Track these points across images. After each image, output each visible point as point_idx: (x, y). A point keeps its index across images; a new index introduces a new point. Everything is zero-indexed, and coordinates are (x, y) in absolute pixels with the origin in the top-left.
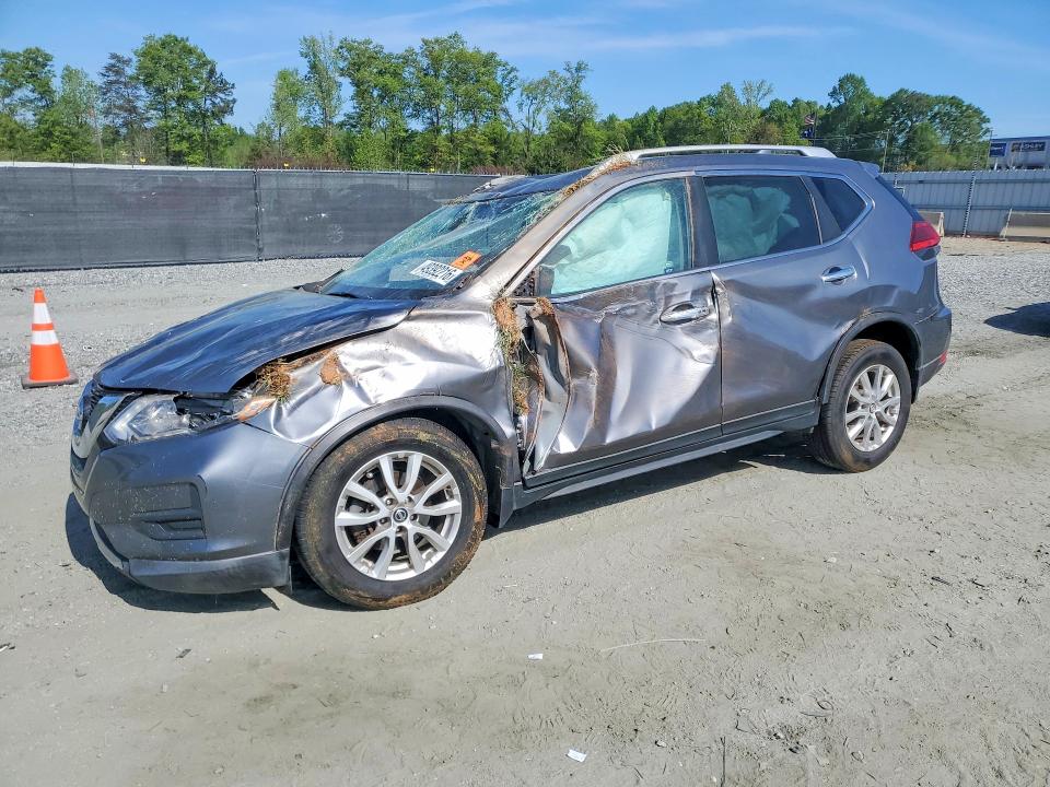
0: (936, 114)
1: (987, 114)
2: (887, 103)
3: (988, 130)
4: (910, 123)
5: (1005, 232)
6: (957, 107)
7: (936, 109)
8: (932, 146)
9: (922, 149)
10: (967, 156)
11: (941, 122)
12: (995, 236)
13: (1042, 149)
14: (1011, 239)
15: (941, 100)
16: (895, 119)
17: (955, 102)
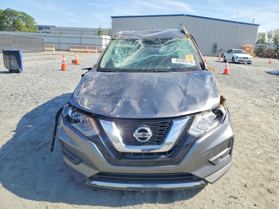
0: (20, 16)
1: (34, 18)
2: (4, 12)
3: (35, 23)
4: (13, 18)
5: (71, 50)
6: (25, 15)
7: (19, 15)
8: (21, 26)
9: (18, 26)
10: (32, 29)
11: (22, 19)
12: (69, 51)
13: (49, 29)
14: (73, 51)
15: (21, 13)
16: (8, 16)
17: (24, 14)
